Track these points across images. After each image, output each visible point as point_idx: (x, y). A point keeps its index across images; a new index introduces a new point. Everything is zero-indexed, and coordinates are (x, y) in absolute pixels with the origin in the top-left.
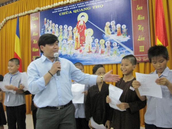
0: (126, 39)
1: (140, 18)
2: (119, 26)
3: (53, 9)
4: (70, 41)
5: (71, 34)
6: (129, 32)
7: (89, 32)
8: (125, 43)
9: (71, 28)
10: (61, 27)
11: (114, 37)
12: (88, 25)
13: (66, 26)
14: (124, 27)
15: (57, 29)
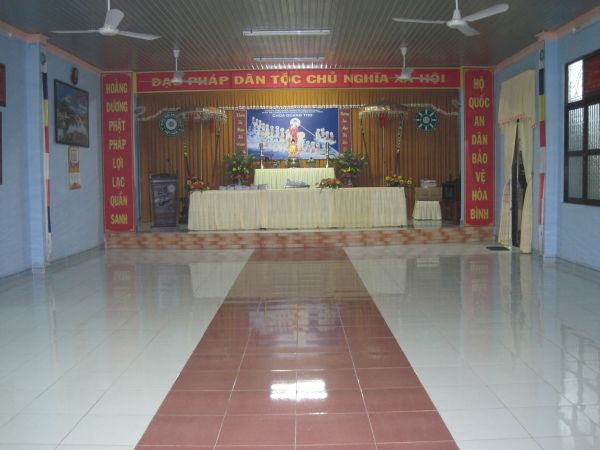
0: (333, 142)
1: (344, 128)
2: (327, 132)
3: (263, 110)
4: (282, 140)
5: (283, 134)
6: (335, 138)
7: (301, 135)
8: (332, 146)
9: (282, 129)
10: (272, 127)
11: (324, 141)
12: (300, 129)
13: (277, 128)
14: (332, 134)
15: (267, 129)
